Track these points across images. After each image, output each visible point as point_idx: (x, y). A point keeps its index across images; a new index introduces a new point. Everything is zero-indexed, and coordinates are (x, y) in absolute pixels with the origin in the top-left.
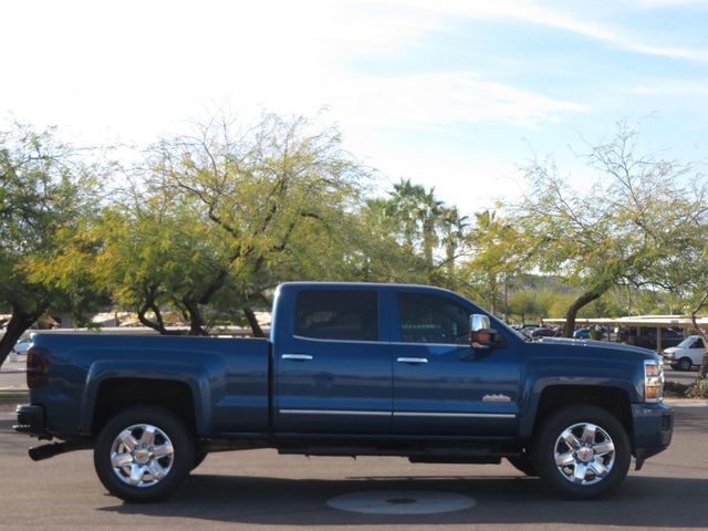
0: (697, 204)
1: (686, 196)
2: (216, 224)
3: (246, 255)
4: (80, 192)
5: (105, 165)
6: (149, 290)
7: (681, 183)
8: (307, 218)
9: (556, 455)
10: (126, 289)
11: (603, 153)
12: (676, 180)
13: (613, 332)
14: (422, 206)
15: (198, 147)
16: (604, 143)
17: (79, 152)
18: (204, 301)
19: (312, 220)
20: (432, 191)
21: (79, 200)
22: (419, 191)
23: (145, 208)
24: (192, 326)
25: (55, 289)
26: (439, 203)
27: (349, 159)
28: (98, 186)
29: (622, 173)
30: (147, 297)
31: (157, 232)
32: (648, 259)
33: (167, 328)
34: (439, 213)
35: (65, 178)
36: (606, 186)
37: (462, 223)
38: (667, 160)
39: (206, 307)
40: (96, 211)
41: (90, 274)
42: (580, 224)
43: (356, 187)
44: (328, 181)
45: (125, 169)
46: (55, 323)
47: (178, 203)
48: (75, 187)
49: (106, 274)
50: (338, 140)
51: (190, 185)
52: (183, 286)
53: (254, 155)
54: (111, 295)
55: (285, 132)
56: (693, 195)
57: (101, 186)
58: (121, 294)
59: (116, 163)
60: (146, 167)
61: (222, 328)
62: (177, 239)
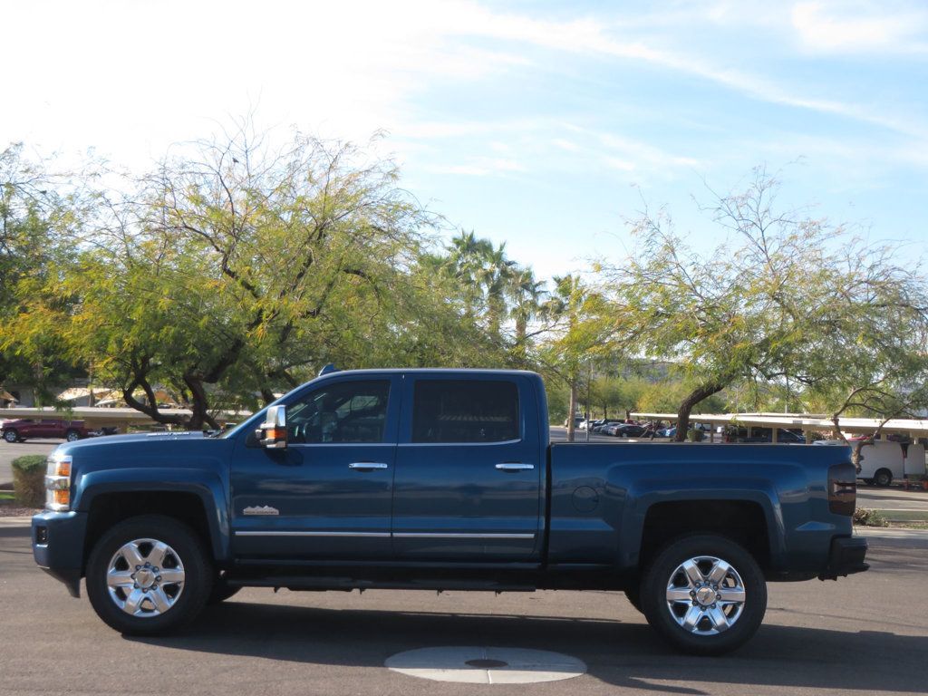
0: (850, 277)
1: (838, 266)
2: (231, 280)
3: (271, 321)
4: (52, 231)
5: (84, 196)
6: (139, 362)
7: (831, 248)
8: (349, 276)
10: (110, 359)
11: (733, 207)
12: (824, 244)
13: (715, 431)
14: (488, 266)
15: (211, 177)
16: (735, 194)
17: (50, 179)
18: (212, 379)
19: (356, 279)
20: (502, 248)
21: (49, 242)
22: (485, 248)
23: (137, 255)
24: (193, 409)
25: (15, 357)
26: (510, 264)
27: (409, 201)
28: (74, 225)
29: (756, 233)
30: (136, 371)
31: (152, 287)
32: (788, 344)
33: (161, 411)
34: (510, 276)
35: (32, 212)
36: (735, 249)
37: (537, 289)
38: (814, 219)
39: (213, 386)
40: (71, 257)
41: (62, 339)
42: (700, 296)
43: (415, 238)
44: (379, 229)
45: (112, 202)
46: (12, 399)
47: (181, 250)
48: (45, 224)
49: (84, 339)
50: (394, 176)
51: (197, 227)
52: (185, 358)
53: (284, 191)
54: (87, 366)
55: (327, 163)
56: (846, 265)
57: (80, 224)
58: (101, 366)
59: (101, 195)
60: (139, 201)
61: (232, 413)
62: (177, 297)
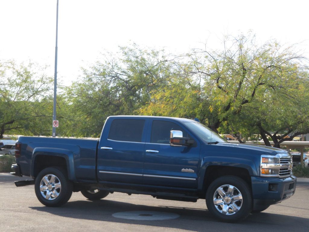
9: (215, 199)
